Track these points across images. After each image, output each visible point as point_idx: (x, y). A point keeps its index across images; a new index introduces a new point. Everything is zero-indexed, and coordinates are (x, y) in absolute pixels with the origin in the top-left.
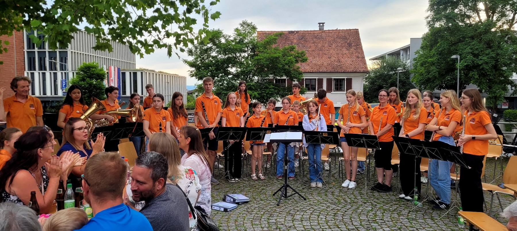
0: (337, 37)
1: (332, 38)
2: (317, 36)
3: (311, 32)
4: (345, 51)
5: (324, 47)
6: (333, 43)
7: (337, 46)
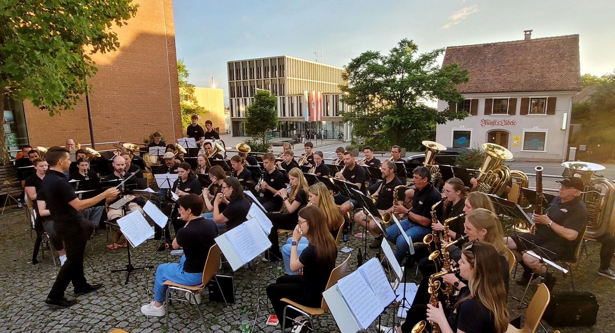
0: (546, 47)
1: (539, 49)
2: (520, 47)
3: (513, 43)
4: (554, 64)
5: (526, 60)
6: (539, 54)
7: (544, 58)
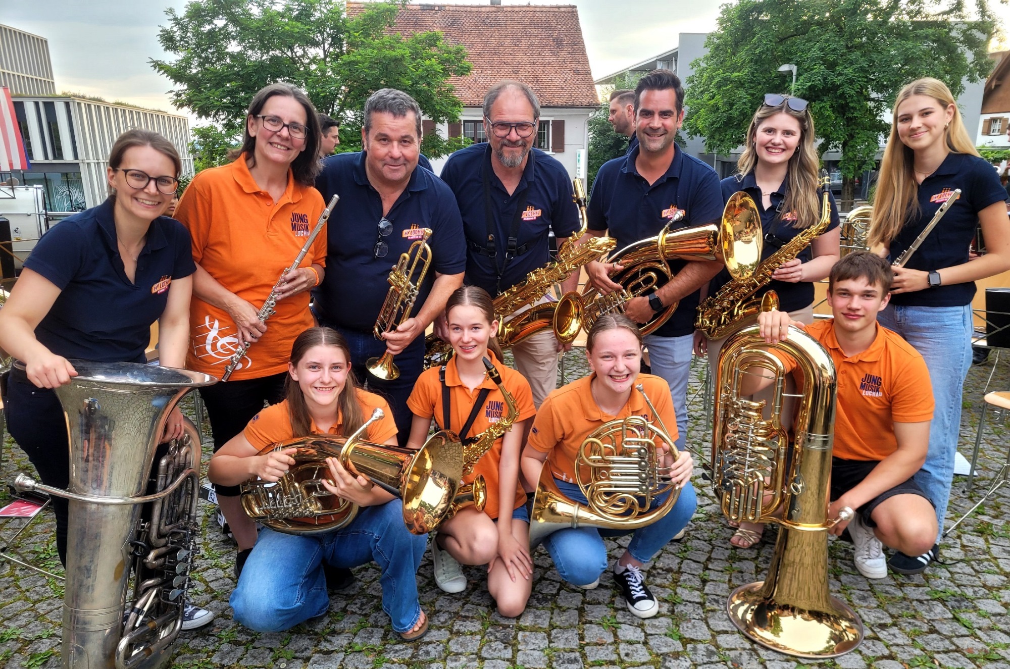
0: (530, 24)
2: (487, 18)
3: (473, 9)
4: (549, 57)
7: (531, 45)
